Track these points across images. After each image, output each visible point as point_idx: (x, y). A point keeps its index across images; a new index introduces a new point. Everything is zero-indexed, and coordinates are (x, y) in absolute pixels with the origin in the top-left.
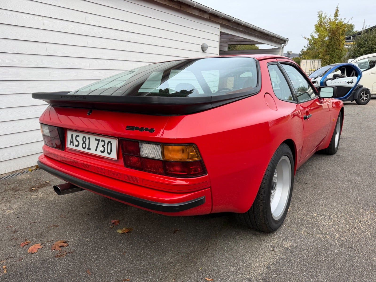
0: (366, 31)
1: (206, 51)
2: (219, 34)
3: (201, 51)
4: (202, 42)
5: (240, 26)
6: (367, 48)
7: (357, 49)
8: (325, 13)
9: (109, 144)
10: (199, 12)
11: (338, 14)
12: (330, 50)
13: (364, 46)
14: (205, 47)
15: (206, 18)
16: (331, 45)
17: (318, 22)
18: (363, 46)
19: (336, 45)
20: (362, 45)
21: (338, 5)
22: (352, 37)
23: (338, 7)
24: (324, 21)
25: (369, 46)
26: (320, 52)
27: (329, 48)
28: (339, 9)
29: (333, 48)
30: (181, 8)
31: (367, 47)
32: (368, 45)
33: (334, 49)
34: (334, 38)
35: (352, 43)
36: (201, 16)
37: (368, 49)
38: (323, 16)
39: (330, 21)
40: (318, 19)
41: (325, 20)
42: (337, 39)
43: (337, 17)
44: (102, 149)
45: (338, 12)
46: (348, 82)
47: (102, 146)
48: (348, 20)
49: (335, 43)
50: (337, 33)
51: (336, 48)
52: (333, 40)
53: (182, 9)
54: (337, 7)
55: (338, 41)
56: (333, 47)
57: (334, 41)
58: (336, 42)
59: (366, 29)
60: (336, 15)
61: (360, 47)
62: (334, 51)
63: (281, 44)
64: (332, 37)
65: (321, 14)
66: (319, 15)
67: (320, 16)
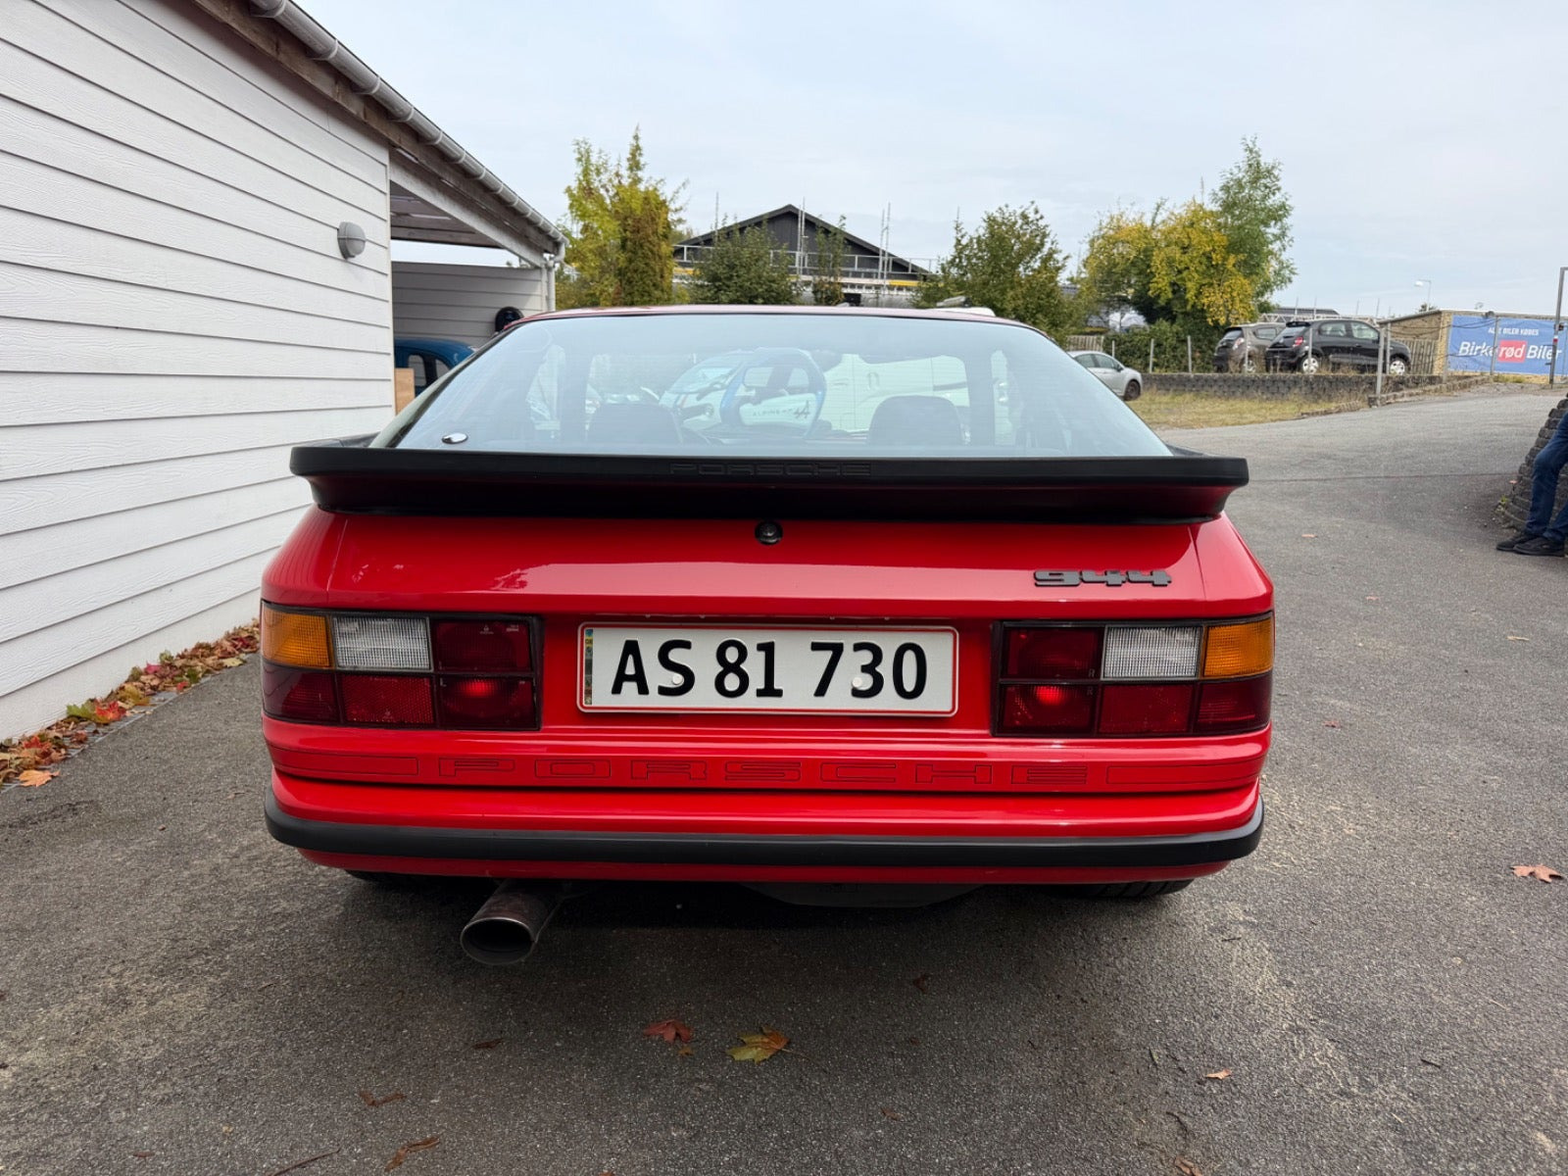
0: (728, 232)
1: (357, 259)
2: (386, 189)
3: (338, 255)
4: (340, 215)
5: (448, 168)
6: (738, 294)
7: (709, 294)
8: (600, 152)
9: (910, 658)
10: (333, 82)
11: (642, 160)
12: (636, 288)
13: (728, 286)
14: (357, 240)
15: (354, 112)
16: (636, 271)
17: (579, 180)
18: (724, 284)
19: (651, 273)
20: (720, 280)
21: (637, 129)
22: (688, 249)
23: (640, 136)
24: (600, 181)
25: (741, 287)
26: (601, 294)
27: (631, 282)
28: (641, 143)
29: (644, 283)
30: (278, 53)
31: (737, 291)
32: (739, 284)
33: (648, 286)
34: (641, 246)
35: (690, 270)
36: (340, 102)
37: (741, 296)
38: (594, 159)
39: (620, 182)
40: (579, 170)
41: (602, 176)
42: (652, 252)
43: (640, 174)
44: (865, 682)
45: (640, 154)
46: (796, 413)
47: (859, 669)
48: (675, 189)
49: (646, 264)
50: (650, 232)
51: (654, 285)
52: (640, 252)
53: (282, 58)
54: (636, 138)
55: (657, 258)
56: (642, 279)
57: (645, 256)
58: (652, 263)
59: (726, 225)
60: (635, 165)
61: (716, 287)
62: (650, 295)
63: (542, 251)
64: (635, 243)
65: (588, 152)
66: (580, 153)
67: (584, 158)
